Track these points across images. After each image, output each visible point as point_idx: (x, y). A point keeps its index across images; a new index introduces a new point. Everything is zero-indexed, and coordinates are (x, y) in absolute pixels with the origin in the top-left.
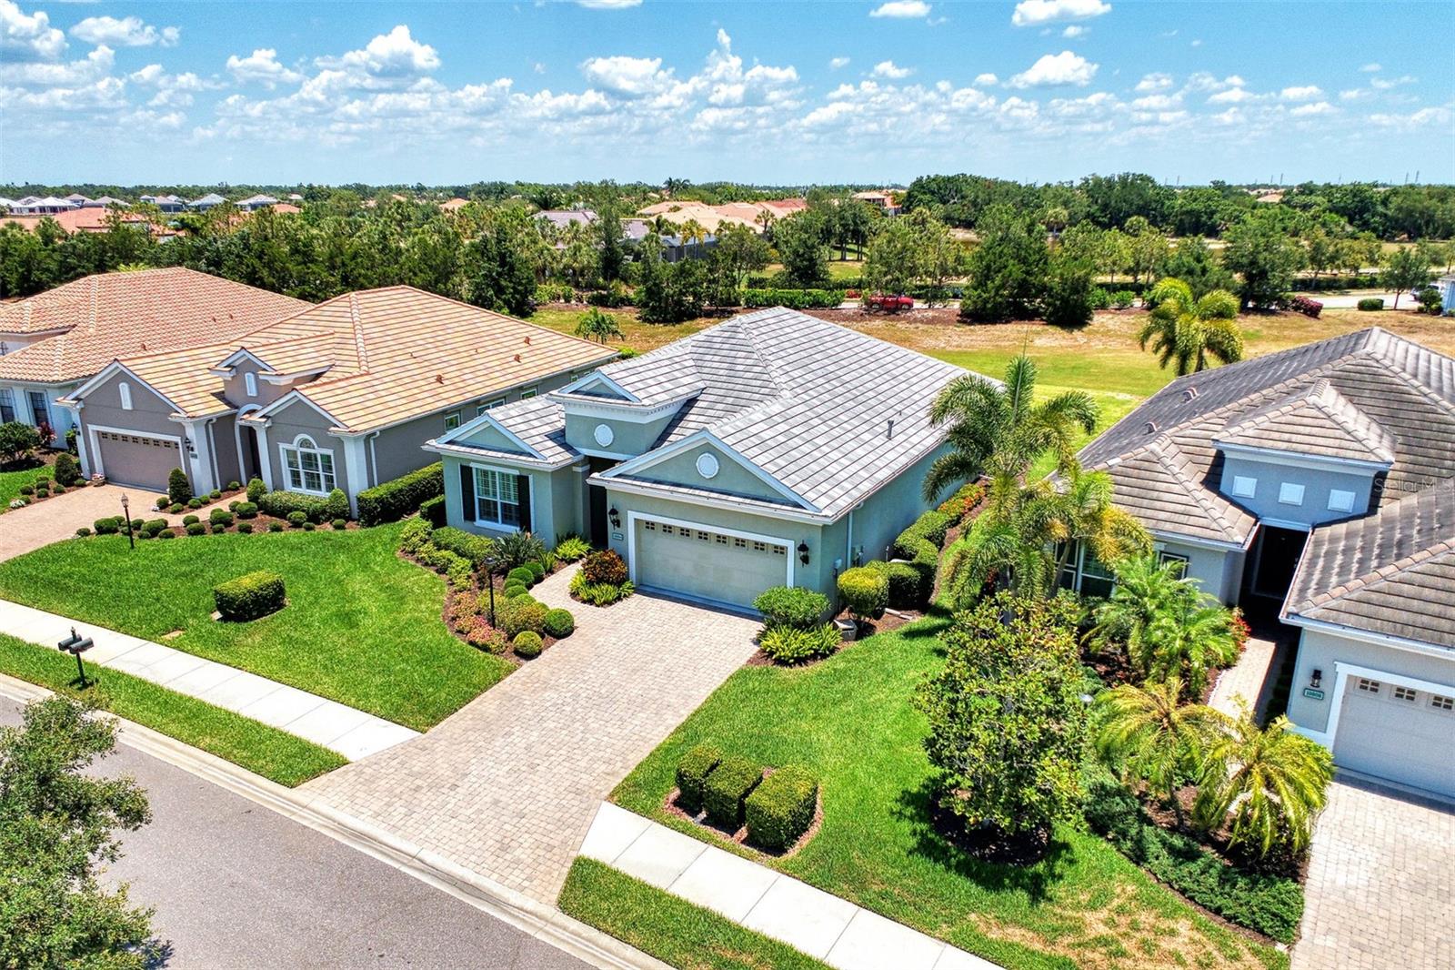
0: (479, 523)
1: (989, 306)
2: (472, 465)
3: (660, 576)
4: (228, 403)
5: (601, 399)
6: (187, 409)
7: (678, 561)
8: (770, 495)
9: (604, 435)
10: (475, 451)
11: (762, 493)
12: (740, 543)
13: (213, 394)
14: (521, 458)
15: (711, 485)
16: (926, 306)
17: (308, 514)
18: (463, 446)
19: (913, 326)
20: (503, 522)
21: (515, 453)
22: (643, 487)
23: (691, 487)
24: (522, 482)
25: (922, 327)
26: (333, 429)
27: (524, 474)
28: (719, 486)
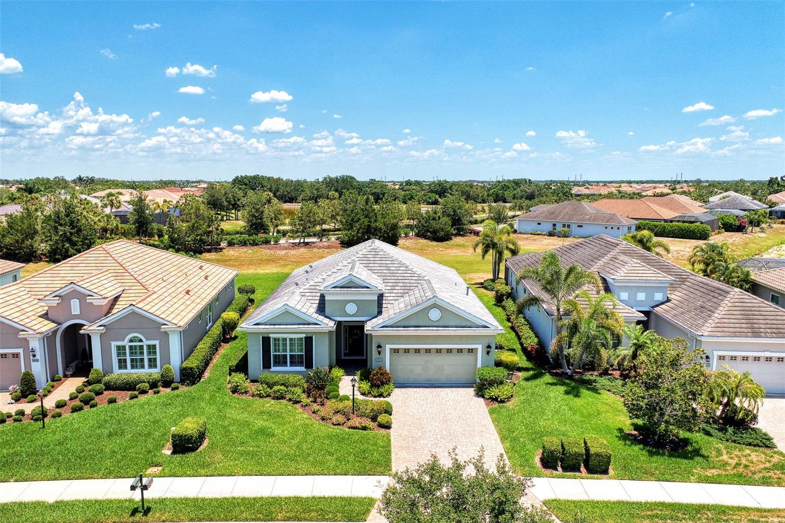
0: (273, 369)
1: (355, 238)
2: (271, 335)
3: (401, 376)
4: (53, 322)
5: (352, 289)
6: (34, 328)
7: (414, 366)
8: (468, 324)
9: (351, 309)
10: (277, 326)
11: (464, 324)
12: (449, 351)
13: (40, 317)
14: (310, 326)
15: (436, 324)
16: (319, 240)
17: (149, 382)
18: (266, 325)
19: (321, 250)
20: (290, 366)
21: (304, 324)
22: (399, 330)
23: (425, 327)
24: (309, 340)
25: (326, 250)
26: (163, 327)
27: (309, 335)
28: (441, 324)
